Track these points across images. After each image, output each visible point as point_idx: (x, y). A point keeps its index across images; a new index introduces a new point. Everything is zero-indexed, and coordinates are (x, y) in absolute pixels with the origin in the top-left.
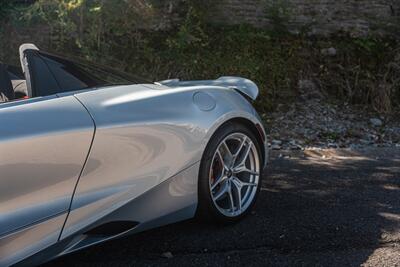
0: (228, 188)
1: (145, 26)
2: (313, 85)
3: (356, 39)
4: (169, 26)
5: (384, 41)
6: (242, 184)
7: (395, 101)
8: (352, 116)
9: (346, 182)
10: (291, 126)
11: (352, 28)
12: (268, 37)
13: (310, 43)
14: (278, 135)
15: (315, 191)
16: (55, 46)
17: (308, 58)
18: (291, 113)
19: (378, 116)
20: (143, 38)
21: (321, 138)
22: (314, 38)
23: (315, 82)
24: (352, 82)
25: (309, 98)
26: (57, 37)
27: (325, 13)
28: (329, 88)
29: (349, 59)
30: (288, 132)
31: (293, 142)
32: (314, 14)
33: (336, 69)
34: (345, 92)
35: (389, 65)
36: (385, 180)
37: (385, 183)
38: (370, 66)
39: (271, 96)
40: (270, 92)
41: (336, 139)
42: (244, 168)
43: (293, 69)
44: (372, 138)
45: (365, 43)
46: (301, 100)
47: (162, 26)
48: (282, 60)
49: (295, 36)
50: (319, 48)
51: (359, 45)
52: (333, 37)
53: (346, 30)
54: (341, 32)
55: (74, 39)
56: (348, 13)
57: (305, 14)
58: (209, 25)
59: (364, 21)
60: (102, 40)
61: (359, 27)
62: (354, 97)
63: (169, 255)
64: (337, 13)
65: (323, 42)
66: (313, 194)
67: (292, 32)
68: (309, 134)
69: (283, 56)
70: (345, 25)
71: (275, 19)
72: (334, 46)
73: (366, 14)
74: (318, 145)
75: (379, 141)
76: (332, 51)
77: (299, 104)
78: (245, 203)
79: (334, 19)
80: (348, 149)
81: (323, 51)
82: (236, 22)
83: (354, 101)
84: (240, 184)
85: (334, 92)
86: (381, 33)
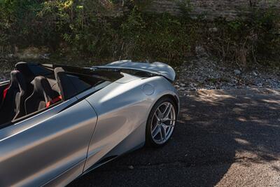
0: (160, 130)
1: (108, 15)
2: (203, 49)
3: (229, 22)
4: (122, 15)
5: (245, 23)
6: (167, 127)
7: (249, 59)
8: (224, 68)
9: (219, 115)
10: (191, 74)
11: (227, 16)
12: (179, 23)
13: (203, 24)
14: (183, 80)
15: (203, 122)
16: (57, 28)
17: (201, 34)
18: (191, 66)
19: (238, 68)
20: (108, 22)
21: (207, 82)
22: (205, 21)
23: (204, 47)
24: (225, 48)
25: (201, 57)
26: (58, 23)
27: (212, 6)
28: (212, 51)
29: (224, 33)
30: (189, 78)
31: (192, 85)
32: (205, 6)
33: (217, 40)
34: (221, 53)
35: (246, 38)
36: (239, 113)
37: (239, 116)
38: (235, 38)
39: (180, 57)
40: (179, 54)
41: (215, 83)
42: (168, 119)
43: (192, 40)
44: (235, 82)
45: (234, 24)
46: (197, 58)
47: (118, 15)
48: (186, 35)
49: (194, 20)
50: (208, 28)
51: (230, 26)
52: (216, 21)
53: (224, 16)
54: (220, 17)
55: (68, 24)
56: (225, 6)
57: (201, 6)
58: (145, 14)
59: (234, 11)
60: (84, 24)
61: (231, 15)
62: (226, 57)
63: (132, 167)
64: (219, 6)
65: (210, 24)
66: (202, 125)
67: (192, 18)
68: (200, 79)
69: (187, 32)
70: (223, 14)
71: (184, 10)
72: (216, 27)
73: (235, 7)
74: (205, 87)
75: (238, 84)
76: (215, 29)
77: (195, 60)
78: (168, 135)
79: (217, 9)
80: (221, 90)
81: (210, 29)
82: (161, 12)
83: (226, 59)
84: (165, 127)
85: (214, 54)
86: (243, 18)
